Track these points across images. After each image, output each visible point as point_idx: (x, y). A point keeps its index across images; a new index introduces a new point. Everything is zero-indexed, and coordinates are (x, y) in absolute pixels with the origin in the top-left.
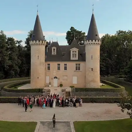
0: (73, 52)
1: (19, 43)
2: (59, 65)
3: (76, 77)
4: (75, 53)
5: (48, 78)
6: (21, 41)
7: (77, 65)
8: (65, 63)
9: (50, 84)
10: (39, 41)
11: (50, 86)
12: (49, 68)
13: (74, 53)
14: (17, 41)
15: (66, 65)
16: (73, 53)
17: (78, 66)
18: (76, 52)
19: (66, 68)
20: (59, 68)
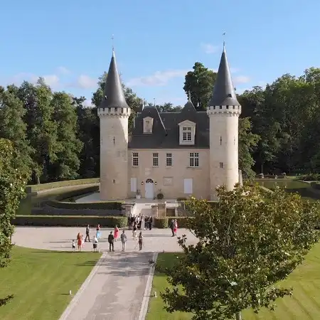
0: (184, 129)
1: (78, 103)
2: (156, 155)
3: (191, 180)
4: (189, 131)
5: (134, 181)
6: (82, 100)
7: (191, 155)
8: (169, 151)
9: (138, 193)
10: (116, 108)
11: (139, 197)
12: (136, 162)
13: (187, 131)
14: (75, 99)
15: (169, 155)
16: (185, 131)
17: (194, 157)
18: (190, 129)
19: (169, 162)
20: (156, 162)
